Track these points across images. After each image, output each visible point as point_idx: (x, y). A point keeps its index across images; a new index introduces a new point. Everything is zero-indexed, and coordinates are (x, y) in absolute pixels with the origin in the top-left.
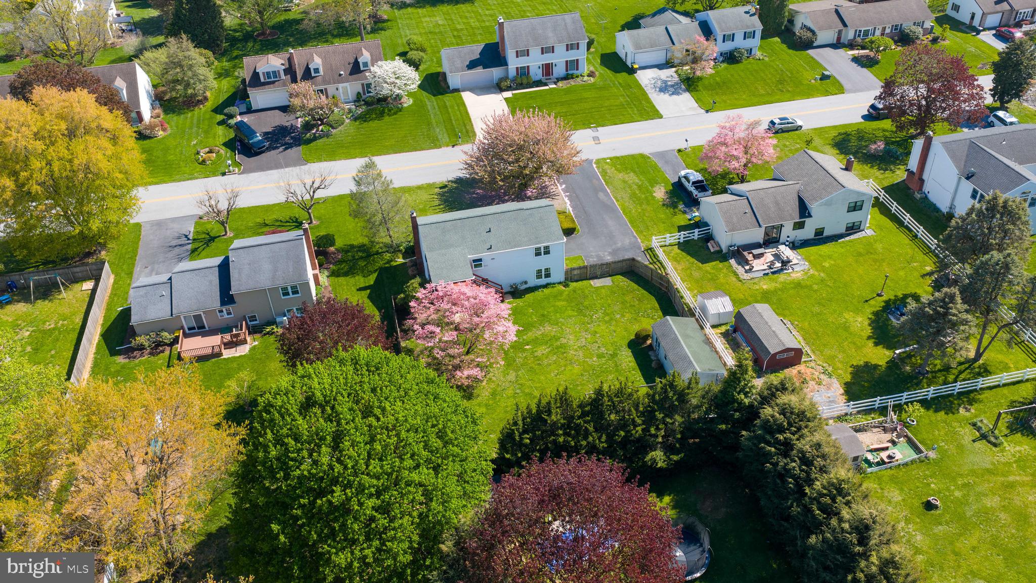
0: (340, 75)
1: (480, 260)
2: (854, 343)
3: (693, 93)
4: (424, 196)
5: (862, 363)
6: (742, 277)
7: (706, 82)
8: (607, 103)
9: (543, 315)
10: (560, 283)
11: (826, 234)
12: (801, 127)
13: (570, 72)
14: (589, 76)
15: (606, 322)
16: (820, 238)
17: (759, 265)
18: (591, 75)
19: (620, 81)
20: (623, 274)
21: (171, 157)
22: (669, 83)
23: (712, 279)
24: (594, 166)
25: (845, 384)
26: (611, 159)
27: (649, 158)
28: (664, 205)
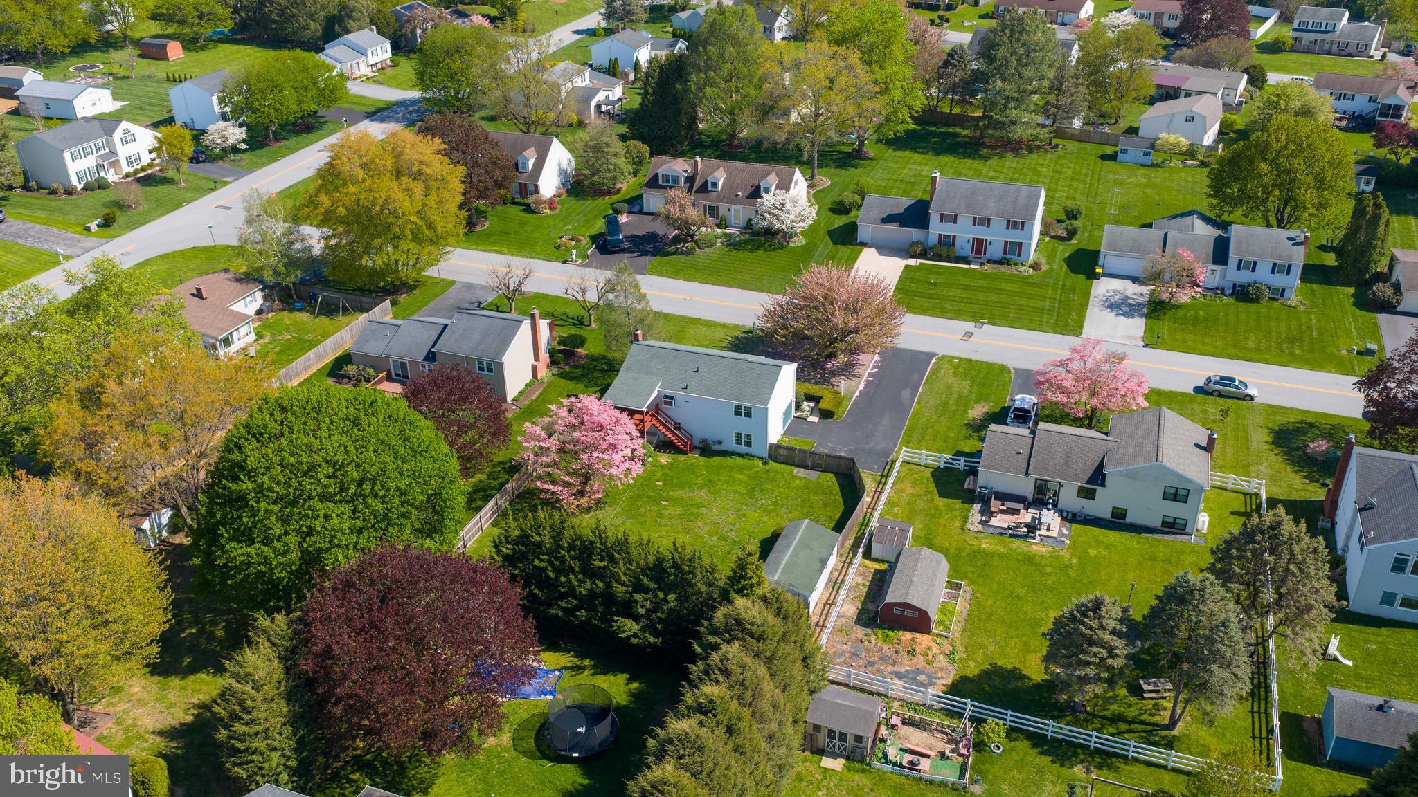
0: (737, 195)
1: (672, 398)
2: (1026, 644)
3: (1149, 321)
4: (721, 334)
5: (1010, 667)
6: (968, 525)
7: (1181, 313)
8: (1024, 302)
9: (710, 481)
10: (761, 458)
11: (1129, 519)
12: (1251, 398)
13: (1008, 256)
14: (1031, 267)
15: (766, 510)
16: (1118, 521)
17: (1000, 521)
18: (1036, 266)
19: (1068, 284)
20: (837, 474)
21: (537, 235)
22: (1130, 301)
23: (933, 516)
24: (934, 360)
25: (961, 677)
26: (961, 359)
27: (1009, 372)
28: (967, 425)
